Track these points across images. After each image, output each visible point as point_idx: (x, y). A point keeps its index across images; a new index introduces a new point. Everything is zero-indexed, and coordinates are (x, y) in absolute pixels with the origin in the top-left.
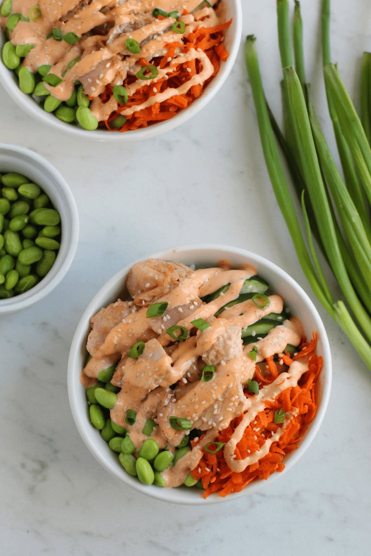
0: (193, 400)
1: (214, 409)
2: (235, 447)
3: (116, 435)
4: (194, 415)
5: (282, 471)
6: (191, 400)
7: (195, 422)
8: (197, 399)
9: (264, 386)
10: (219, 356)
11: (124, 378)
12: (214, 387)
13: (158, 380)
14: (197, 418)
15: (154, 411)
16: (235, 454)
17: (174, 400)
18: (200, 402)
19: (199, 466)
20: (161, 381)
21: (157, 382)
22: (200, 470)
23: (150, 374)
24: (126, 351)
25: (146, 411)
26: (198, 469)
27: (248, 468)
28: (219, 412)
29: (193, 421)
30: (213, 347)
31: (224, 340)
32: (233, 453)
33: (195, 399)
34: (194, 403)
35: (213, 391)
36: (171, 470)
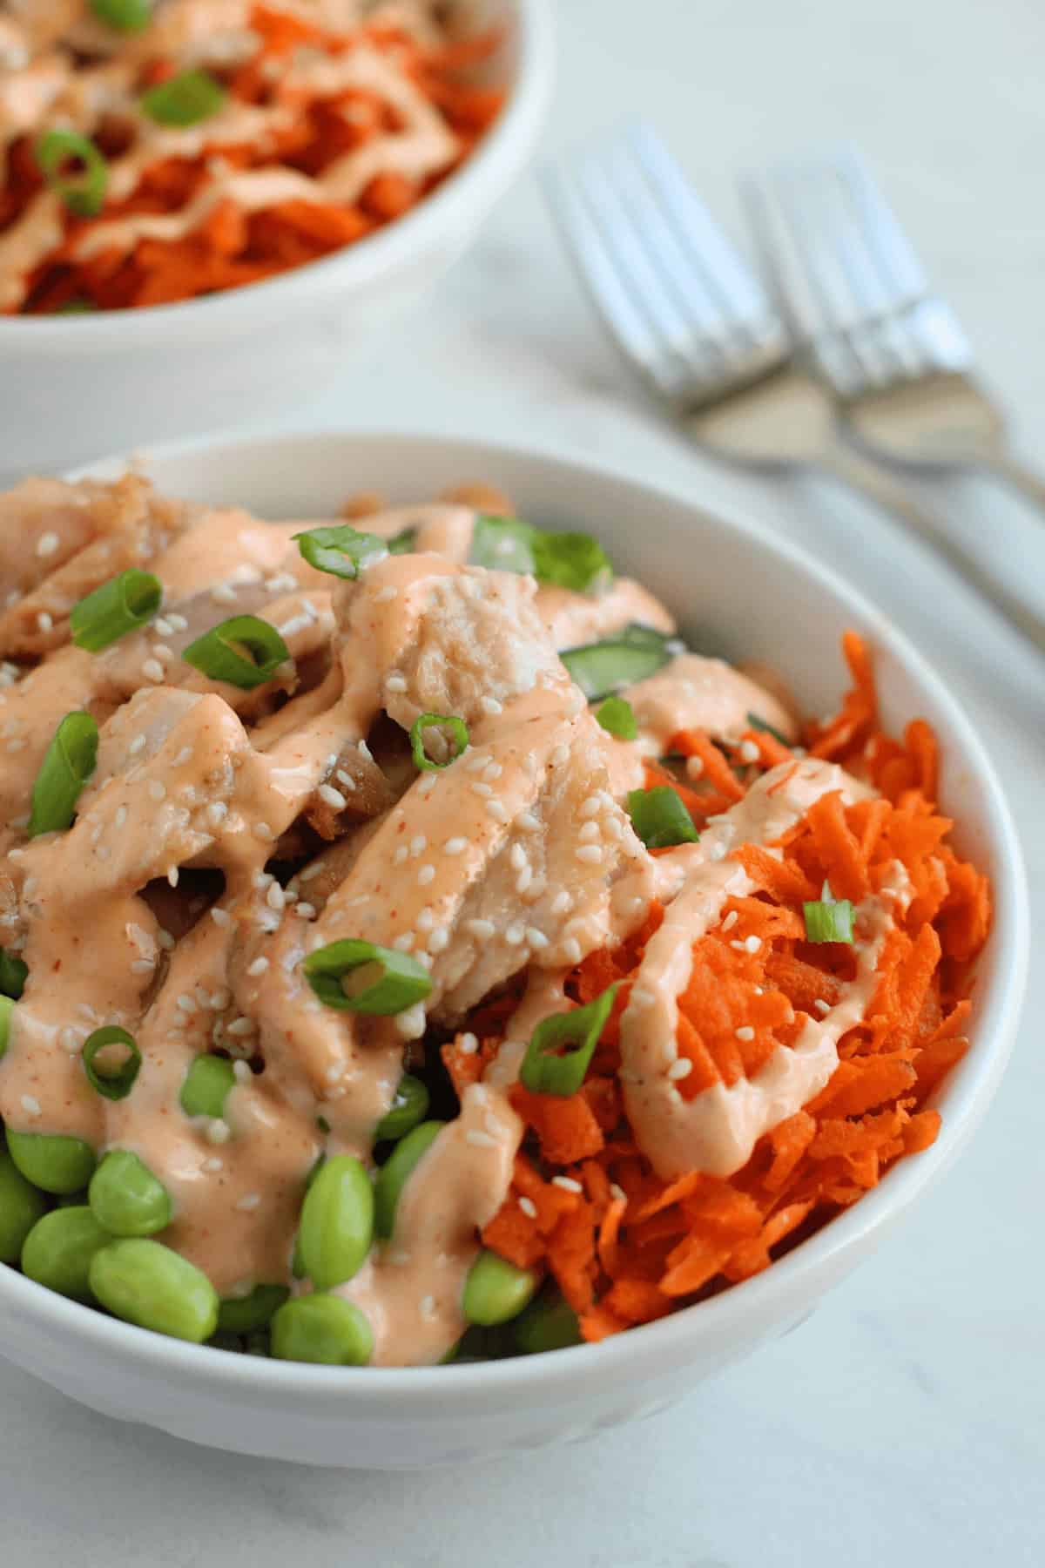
0: (402, 853)
1: (513, 873)
2: (672, 1017)
3: (48, 1201)
4: (427, 920)
5: (932, 1140)
6: (391, 859)
7: (439, 957)
8: (419, 843)
9: (709, 820)
10: (466, 679)
11: (28, 884)
12: (483, 769)
13: (204, 806)
14: (442, 938)
15: (216, 1002)
16: (683, 1052)
17: (305, 909)
18: (436, 850)
19: (516, 1190)
20: (217, 809)
21: (201, 822)
22: (527, 1206)
23: (157, 791)
24: (12, 823)
25: (180, 1019)
26: (517, 1207)
27: (764, 1150)
28: (542, 881)
29: (430, 954)
30: (425, 632)
31: (468, 607)
32: (671, 1047)
33: (408, 844)
34: (410, 865)
35: (485, 789)
36: (380, 1265)
